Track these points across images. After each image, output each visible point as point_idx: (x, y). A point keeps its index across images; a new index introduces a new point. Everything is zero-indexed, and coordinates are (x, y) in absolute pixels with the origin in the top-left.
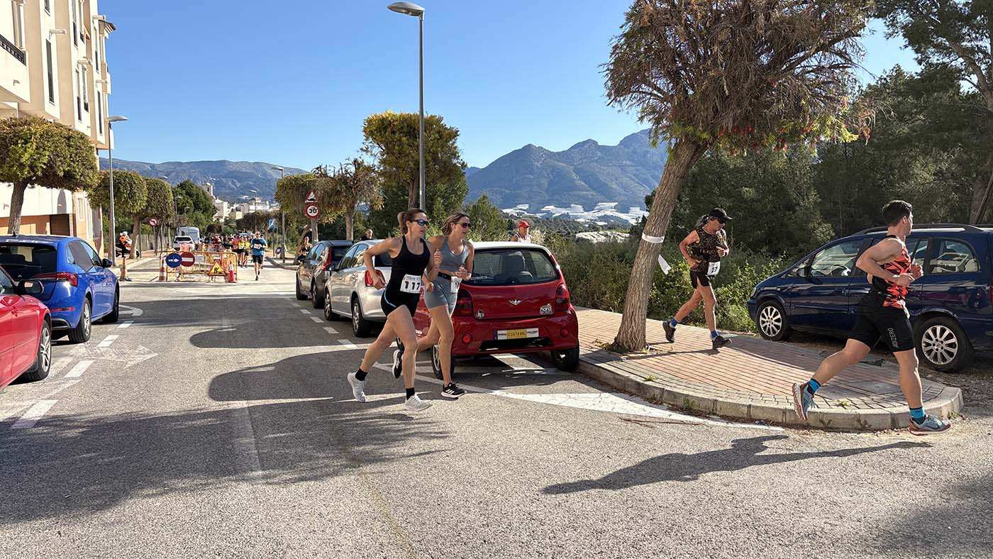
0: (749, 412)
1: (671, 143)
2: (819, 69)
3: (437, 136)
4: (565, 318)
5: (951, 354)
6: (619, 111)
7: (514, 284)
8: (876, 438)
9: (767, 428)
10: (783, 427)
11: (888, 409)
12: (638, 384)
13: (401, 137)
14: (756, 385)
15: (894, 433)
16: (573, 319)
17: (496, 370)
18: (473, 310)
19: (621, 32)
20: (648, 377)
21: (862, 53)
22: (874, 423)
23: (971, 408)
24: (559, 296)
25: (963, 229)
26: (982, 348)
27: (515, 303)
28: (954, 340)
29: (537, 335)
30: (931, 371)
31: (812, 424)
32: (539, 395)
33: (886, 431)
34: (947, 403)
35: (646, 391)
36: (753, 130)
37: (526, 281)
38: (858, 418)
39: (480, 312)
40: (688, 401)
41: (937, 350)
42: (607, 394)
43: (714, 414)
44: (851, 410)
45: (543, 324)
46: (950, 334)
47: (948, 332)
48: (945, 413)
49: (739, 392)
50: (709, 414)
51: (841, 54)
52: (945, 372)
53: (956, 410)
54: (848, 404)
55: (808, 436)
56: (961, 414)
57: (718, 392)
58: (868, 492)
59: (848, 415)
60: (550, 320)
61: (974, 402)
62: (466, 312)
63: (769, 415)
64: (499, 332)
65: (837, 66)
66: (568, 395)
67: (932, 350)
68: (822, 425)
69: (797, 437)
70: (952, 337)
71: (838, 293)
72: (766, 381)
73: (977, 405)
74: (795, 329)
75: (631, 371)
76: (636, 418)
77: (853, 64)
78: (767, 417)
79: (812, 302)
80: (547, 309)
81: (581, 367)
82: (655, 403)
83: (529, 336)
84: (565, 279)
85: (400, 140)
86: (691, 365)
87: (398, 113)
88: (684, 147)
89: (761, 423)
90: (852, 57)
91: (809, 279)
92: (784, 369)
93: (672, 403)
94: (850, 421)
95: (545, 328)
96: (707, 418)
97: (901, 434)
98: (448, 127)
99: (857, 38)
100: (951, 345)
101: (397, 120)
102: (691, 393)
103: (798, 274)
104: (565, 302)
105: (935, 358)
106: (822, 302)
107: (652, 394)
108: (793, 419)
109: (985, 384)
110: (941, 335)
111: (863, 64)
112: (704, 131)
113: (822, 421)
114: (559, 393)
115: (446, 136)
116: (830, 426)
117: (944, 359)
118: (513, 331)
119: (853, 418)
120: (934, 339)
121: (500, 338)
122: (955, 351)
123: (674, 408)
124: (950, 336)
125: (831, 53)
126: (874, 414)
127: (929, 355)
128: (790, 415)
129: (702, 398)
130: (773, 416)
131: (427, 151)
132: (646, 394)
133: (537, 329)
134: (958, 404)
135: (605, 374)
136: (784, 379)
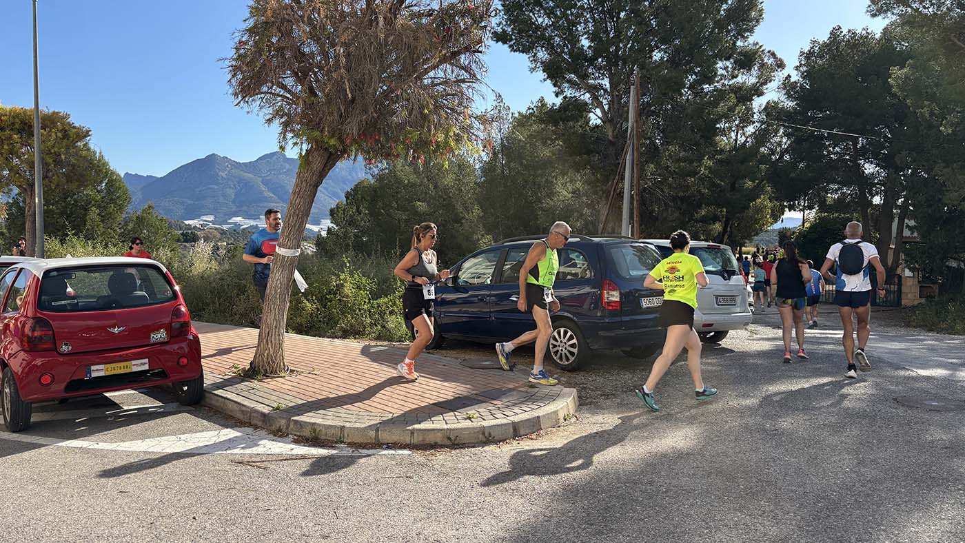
0: (377, 436)
1: (301, 149)
2: (446, 82)
3: (60, 135)
4: (185, 343)
5: (572, 354)
6: (248, 112)
7: (115, 308)
8: (498, 450)
9: (393, 452)
10: (410, 449)
11: (512, 418)
12: (263, 415)
13: (11, 135)
14: (390, 404)
15: (515, 443)
16: (196, 343)
17: (97, 413)
18: (55, 343)
19: (244, 26)
20: (275, 405)
21: (485, 70)
22: (497, 434)
23: (585, 407)
24: (178, 320)
25: (578, 239)
26: (595, 347)
27: (116, 330)
28: (574, 341)
29: (146, 367)
30: (559, 371)
31: (440, 443)
32: (141, 441)
33: (508, 441)
34: (562, 406)
35: (271, 422)
36: (380, 137)
37: (141, 301)
38: (482, 430)
39: (66, 345)
40: (315, 431)
41: (562, 350)
42: (229, 430)
43: (342, 442)
44: (478, 423)
45: (154, 353)
46: (571, 335)
47: (569, 333)
48: (561, 416)
49: (371, 414)
50: (336, 443)
51: (466, 69)
52: (569, 371)
53: (572, 412)
54: (475, 416)
55: (434, 458)
56: (576, 414)
57: (348, 416)
58: (475, 521)
59: (474, 428)
60: (163, 348)
61: (589, 400)
62: (45, 346)
63: (398, 437)
64: (93, 368)
65: (464, 81)
66: (179, 436)
67: (558, 351)
68: (448, 443)
69: (422, 459)
70: (574, 338)
71: (482, 300)
72: (401, 398)
73: (590, 403)
74: (446, 336)
75: (261, 400)
76: (251, 457)
77: (477, 79)
78: (396, 440)
79: (464, 309)
80: (160, 336)
81: (207, 400)
82: (279, 437)
83: (135, 369)
84: (184, 299)
85: (10, 138)
86: (330, 386)
87: (8, 107)
88: (316, 154)
89: (389, 448)
90: (476, 73)
91: (457, 288)
92: (424, 383)
93: (298, 434)
94: (476, 435)
95: (157, 357)
96: (333, 447)
97: (522, 443)
98: (77, 125)
99: (480, 54)
100: (572, 346)
101: (6, 115)
102: (319, 421)
103: (446, 284)
104: (185, 327)
105: (561, 358)
106: (472, 310)
107: (278, 426)
108: (421, 439)
109: (600, 380)
110: (564, 338)
111: (486, 80)
112: (332, 136)
113: (449, 438)
114: (168, 435)
115: (71, 136)
116: (456, 442)
117: (568, 359)
118: (113, 365)
119: (478, 432)
120: (559, 340)
121: (94, 375)
122: (575, 351)
123: (300, 440)
124: (571, 338)
125: (457, 66)
126: (498, 425)
127: (556, 355)
128: (418, 435)
129: (330, 426)
130: (402, 438)
131: (46, 152)
132: (271, 425)
133: (146, 361)
134: (573, 405)
135: (230, 405)
136: (420, 393)
